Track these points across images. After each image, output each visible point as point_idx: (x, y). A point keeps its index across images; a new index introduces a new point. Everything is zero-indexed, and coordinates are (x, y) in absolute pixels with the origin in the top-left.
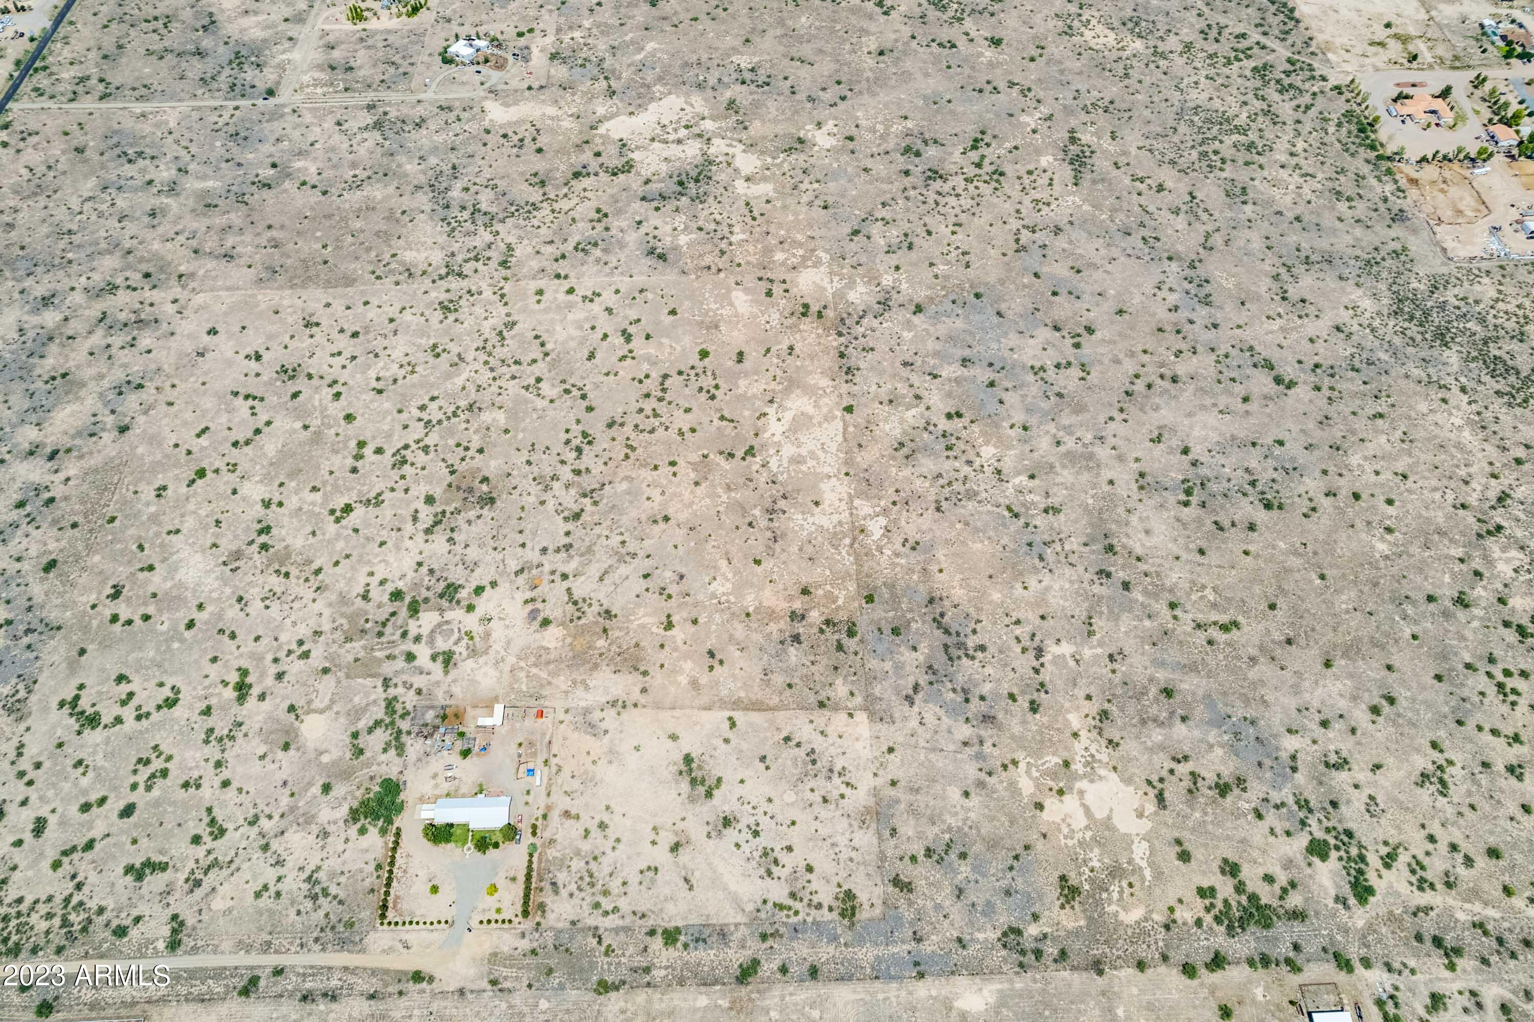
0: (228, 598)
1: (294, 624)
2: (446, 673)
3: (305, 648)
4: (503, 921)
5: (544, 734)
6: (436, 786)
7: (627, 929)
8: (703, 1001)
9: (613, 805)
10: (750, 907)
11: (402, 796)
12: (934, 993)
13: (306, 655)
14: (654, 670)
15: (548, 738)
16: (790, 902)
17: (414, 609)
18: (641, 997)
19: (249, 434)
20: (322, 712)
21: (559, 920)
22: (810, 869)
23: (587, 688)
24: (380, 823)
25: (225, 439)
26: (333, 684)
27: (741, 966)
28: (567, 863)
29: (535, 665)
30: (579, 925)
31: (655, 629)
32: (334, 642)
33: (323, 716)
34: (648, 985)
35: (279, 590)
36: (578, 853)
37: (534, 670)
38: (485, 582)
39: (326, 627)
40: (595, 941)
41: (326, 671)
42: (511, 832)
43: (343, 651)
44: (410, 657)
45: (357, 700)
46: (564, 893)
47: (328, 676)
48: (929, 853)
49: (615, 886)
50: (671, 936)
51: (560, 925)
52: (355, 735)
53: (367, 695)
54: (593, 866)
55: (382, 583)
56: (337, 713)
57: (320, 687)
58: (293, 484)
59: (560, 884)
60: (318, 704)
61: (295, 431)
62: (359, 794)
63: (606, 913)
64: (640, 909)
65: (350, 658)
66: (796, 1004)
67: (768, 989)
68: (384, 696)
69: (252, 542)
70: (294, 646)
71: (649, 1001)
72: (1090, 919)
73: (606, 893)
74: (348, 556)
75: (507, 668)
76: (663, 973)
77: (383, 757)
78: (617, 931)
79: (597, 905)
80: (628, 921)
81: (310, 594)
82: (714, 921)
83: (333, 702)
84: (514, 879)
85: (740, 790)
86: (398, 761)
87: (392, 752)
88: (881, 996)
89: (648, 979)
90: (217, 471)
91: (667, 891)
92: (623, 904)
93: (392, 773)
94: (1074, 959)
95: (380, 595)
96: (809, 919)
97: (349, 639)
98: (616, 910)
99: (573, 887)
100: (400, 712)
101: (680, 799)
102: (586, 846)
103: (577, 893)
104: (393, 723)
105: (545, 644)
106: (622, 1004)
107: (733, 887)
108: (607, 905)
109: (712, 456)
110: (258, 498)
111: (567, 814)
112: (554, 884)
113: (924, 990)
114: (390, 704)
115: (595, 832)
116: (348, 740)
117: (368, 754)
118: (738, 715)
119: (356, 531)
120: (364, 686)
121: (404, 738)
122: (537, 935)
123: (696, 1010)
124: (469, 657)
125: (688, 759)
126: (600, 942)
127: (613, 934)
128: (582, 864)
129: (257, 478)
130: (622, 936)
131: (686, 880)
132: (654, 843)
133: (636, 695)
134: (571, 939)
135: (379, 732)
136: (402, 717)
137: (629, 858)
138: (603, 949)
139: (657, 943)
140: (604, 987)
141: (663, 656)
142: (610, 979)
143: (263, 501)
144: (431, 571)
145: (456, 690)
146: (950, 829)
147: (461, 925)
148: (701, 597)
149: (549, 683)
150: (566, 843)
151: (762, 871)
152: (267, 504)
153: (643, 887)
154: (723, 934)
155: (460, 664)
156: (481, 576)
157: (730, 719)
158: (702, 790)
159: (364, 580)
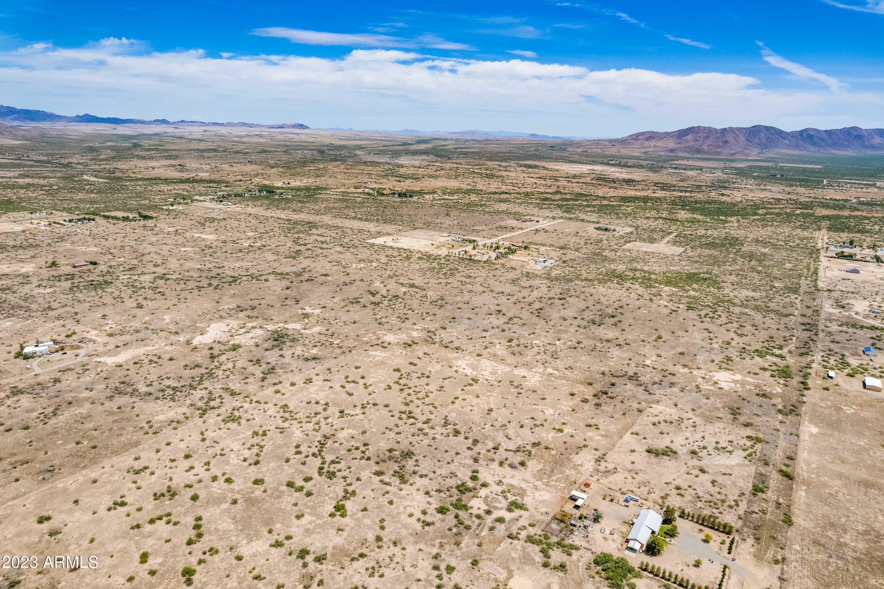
1: (414, 566)
2: (526, 509)
3: (443, 567)
4: (732, 544)
5: (602, 489)
6: (614, 540)
7: (751, 502)
8: (803, 494)
9: (666, 481)
10: (749, 463)
11: (613, 558)
13: (450, 569)
14: (586, 443)
15: (607, 488)
16: (748, 452)
17: (461, 507)
18: (796, 511)
19: (193, 532)
20: (510, 576)
21: (737, 523)
22: (731, 442)
23: (580, 465)
25: (176, 546)
26: (490, 563)
27: (783, 476)
28: (698, 508)
29: (550, 476)
30: (743, 517)
31: (559, 435)
32: (453, 551)
33: (516, 577)
34: (789, 506)
35: (373, 563)
36: (693, 502)
37: (553, 478)
38: (471, 474)
39: (435, 551)
41: (475, 563)
43: (465, 549)
44: (500, 520)
45: (514, 555)
46: (719, 515)
47: (481, 564)
48: (734, 414)
49: (720, 497)
50: (760, 490)
51: (741, 524)
52: (546, 565)
53: (516, 549)
54: (704, 500)
55: (424, 513)
56: (518, 568)
57: (487, 570)
58: (278, 526)
59: (712, 514)
60: (502, 576)
61: (228, 511)
63: (738, 506)
64: (739, 493)
66: (809, 469)
67: (799, 474)
68: (522, 542)
69: (305, 565)
70: (436, 573)
71: (799, 509)
72: (779, 397)
73: (724, 501)
76: (782, 500)
78: (751, 506)
79: (732, 507)
80: (746, 500)
81: (397, 550)
82: (754, 475)
83: (507, 568)
84: (702, 531)
86: (582, 552)
87: (573, 552)
88: (807, 448)
89: (785, 506)
90: (200, 562)
91: (730, 483)
93: (589, 557)
94: (797, 405)
95: (434, 517)
97: (457, 544)
100: (542, 538)
102: (690, 498)
104: (548, 545)
105: (537, 468)
107: (735, 464)
108: (732, 503)
109: (465, 388)
110: (266, 547)
111: (664, 498)
113: (806, 437)
114: (530, 539)
115: (682, 492)
116: (547, 570)
117: (567, 564)
118: (632, 432)
119: (365, 510)
120: (506, 548)
121: (565, 543)
122: (746, 534)
123: (808, 497)
124: (522, 497)
125: (650, 452)
126: (757, 513)
129: (245, 542)
131: (725, 475)
132: (698, 477)
135: (551, 552)
136: (546, 537)
138: (762, 514)
139: (763, 496)
140: (788, 521)
142: (783, 517)
143: (272, 546)
144: (439, 491)
145: (543, 509)
146: (724, 407)
148: (551, 418)
149: (567, 476)
150: (684, 504)
151: (729, 454)
152: (278, 544)
153: (725, 489)
154: (763, 476)
155: (524, 502)
156: (464, 476)
158: (671, 454)
159: (413, 520)
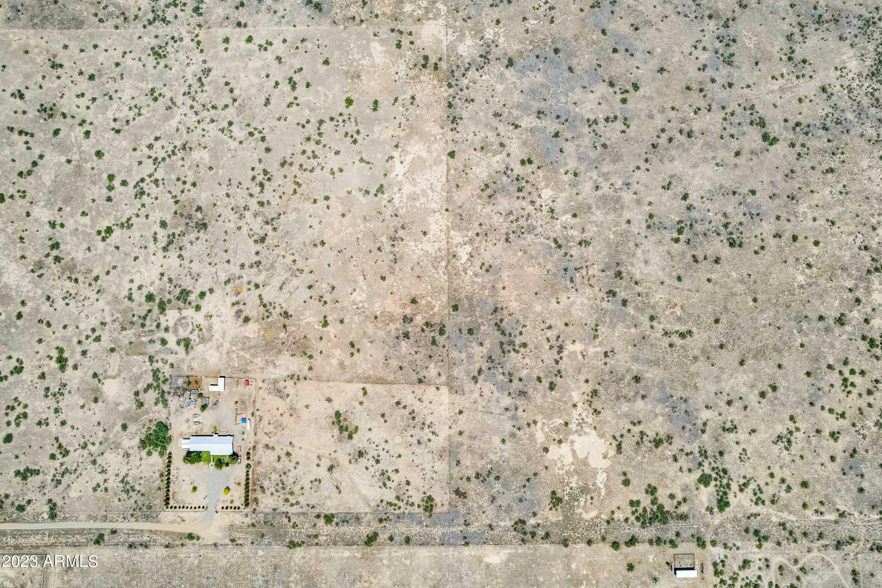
0: (41, 297)
1: (87, 316)
2: (187, 353)
3: (97, 334)
4: (235, 508)
5: (250, 396)
6: (189, 427)
7: (304, 514)
8: (347, 554)
9: (294, 442)
10: (373, 504)
11: (170, 433)
12: (473, 553)
13: (98, 339)
14: (316, 355)
15: (252, 400)
16: (396, 502)
17: (162, 307)
18: (313, 550)
19: (29, 166)
20: (114, 378)
21: (266, 507)
22: (408, 483)
23: (275, 366)
24: (159, 449)
25: (12, 169)
26: (118, 359)
27: (367, 536)
28: (269, 475)
29: (242, 349)
30: (278, 511)
31: (316, 326)
32: (115, 330)
33: (115, 381)
34: (317, 544)
35: (73, 292)
36: (275, 470)
37: (242, 353)
38: (206, 289)
39: (108, 319)
40: (286, 520)
41: (112, 350)
42: (235, 456)
43: (121, 337)
44: (164, 342)
45: (134, 370)
46: (268, 493)
47: (114, 354)
48: (478, 476)
49: (296, 489)
50: (329, 519)
51: (267, 511)
52: (137, 394)
53: (140, 367)
54: (284, 477)
55: (140, 288)
56: (124, 379)
57: (111, 361)
58: (68, 209)
59: (265, 487)
60: (110, 373)
61: (61, 164)
62: (144, 430)
63: (292, 505)
64: (312, 502)
65: (127, 342)
66: (397, 557)
67: (383, 549)
68: (151, 368)
69: (48, 255)
70: (89, 333)
71: (317, 553)
72: (566, 516)
73: (292, 493)
74: (114, 267)
75: (225, 351)
76: (325, 538)
77: (155, 408)
78: (298, 514)
79: (287, 500)
80: (304, 510)
81: (94, 296)
82: (353, 511)
83: (120, 371)
84: (239, 484)
85: (368, 435)
86: (165, 411)
87: (161, 405)
88: (444, 554)
89: (317, 541)
90: (12, 197)
91: (326, 493)
92: (301, 499)
93: (162, 417)
94: (553, 538)
95: (139, 297)
96: (407, 512)
97: (124, 329)
98: (297, 503)
99: (273, 490)
100: (162, 379)
101: (333, 440)
102: (279, 466)
103: (275, 493)
104: (158, 386)
105: (247, 334)
106: (303, 554)
107: (364, 492)
108: (292, 500)
109: (354, 193)
110: (46, 220)
111: (267, 446)
112: (262, 487)
113: (467, 552)
114: (155, 373)
115: (284, 458)
116: (133, 397)
117: (146, 406)
118: (368, 387)
119: (117, 248)
120: (138, 361)
121: (166, 396)
122: (254, 516)
123: (343, 558)
124: (200, 343)
125: (338, 414)
126: (289, 521)
127: (297, 516)
128: (278, 476)
129: (42, 204)
130: (302, 517)
131: (337, 487)
132: (318, 465)
133: (305, 371)
134: (273, 518)
135: (151, 391)
136: (164, 382)
137: (304, 474)
138: (291, 524)
139: (321, 522)
140: (292, 545)
141: (321, 346)
142: (296, 540)
143: (50, 222)
144: (170, 280)
145: (195, 365)
146: (491, 462)
147: (211, 509)
148: (346, 304)
149: (252, 362)
150: (267, 464)
151: (381, 484)
152: (53, 225)
153: (312, 491)
154: (358, 519)
155: (195, 348)
156: (203, 285)
157: (364, 389)
158: (346, 434)
159: (128, 286)
